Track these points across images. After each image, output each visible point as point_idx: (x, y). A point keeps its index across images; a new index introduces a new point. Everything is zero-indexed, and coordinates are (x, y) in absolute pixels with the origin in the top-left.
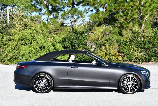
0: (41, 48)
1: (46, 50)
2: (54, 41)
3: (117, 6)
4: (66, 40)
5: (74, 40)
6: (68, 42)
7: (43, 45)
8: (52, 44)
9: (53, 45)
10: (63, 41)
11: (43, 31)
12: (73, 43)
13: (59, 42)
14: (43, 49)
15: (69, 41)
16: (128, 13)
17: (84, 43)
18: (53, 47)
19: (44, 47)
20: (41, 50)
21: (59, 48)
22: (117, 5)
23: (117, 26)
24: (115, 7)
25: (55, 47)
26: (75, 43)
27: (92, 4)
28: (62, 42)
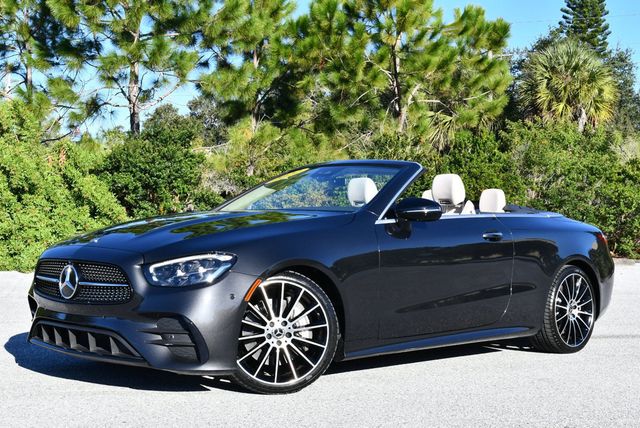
0: (18, 192)
1: (39, 200)
2: (70, 168)
3: (311, 46)
4: (119, 162)
5: (153, 161)
6: (132, 172)
7: (27, 179)
8: (64, 176)
9: (69, 182)
10: (106, 169)
11: (21, 124)
12: (152, 176)
13: (91, 172)
14: (26, 197)
15: (135, 166)
16: (353, 73)
17: (191, 178)
18: (67, 192)
19: (32, 189)
20: (20, 200)
21: (95, 195)
22: (312, 41)
23: (300, 125)
24: (305, 47)
25: (76, 189)
26: (158, 177)
27: (218, 33)
28: (102, 171)
